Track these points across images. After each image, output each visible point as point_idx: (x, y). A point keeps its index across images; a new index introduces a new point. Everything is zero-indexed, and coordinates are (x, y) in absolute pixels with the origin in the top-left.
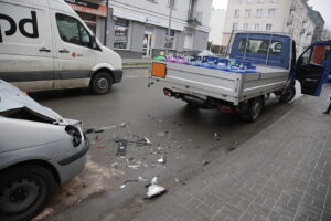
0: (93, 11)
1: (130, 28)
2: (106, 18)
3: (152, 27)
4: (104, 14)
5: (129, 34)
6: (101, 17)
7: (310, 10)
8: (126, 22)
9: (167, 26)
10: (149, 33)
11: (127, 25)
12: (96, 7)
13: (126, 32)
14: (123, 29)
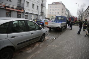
0: (21, 11)
1: (28, 15)
2: (23, 13)
3: (33, 14)
4: (23, 12)
5: (28, 16)
6: (22, 12)
7: (66, 9)
8: (27, 13)
9: (38, 14)
10: (32, 16)
11: (28, 14)
12: (21, 10)
13: (27, 16)
14: (27, 15)
